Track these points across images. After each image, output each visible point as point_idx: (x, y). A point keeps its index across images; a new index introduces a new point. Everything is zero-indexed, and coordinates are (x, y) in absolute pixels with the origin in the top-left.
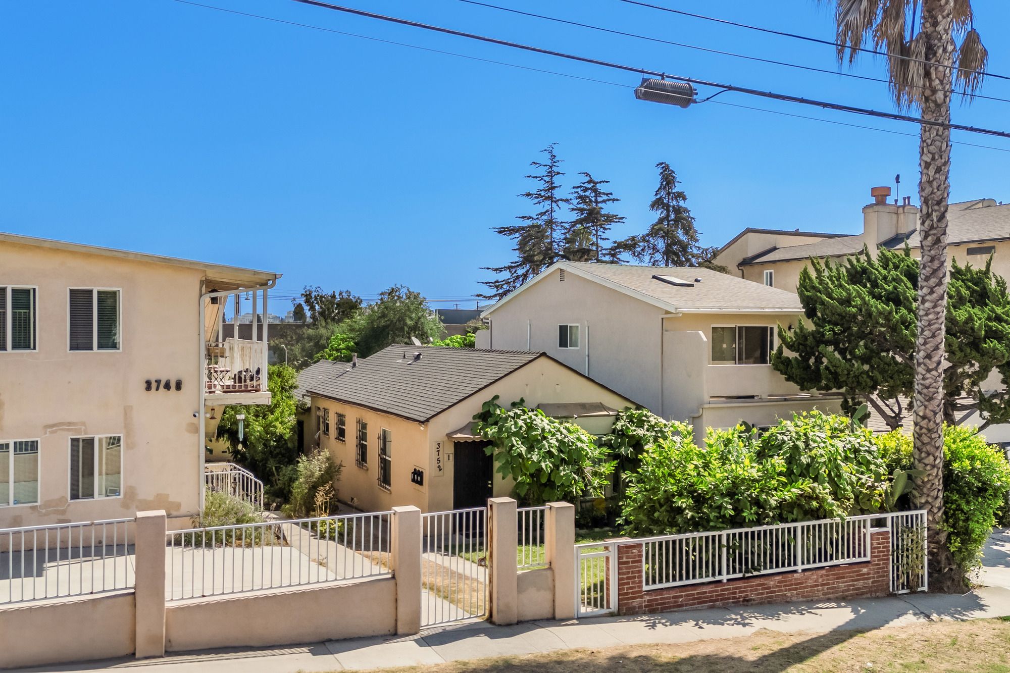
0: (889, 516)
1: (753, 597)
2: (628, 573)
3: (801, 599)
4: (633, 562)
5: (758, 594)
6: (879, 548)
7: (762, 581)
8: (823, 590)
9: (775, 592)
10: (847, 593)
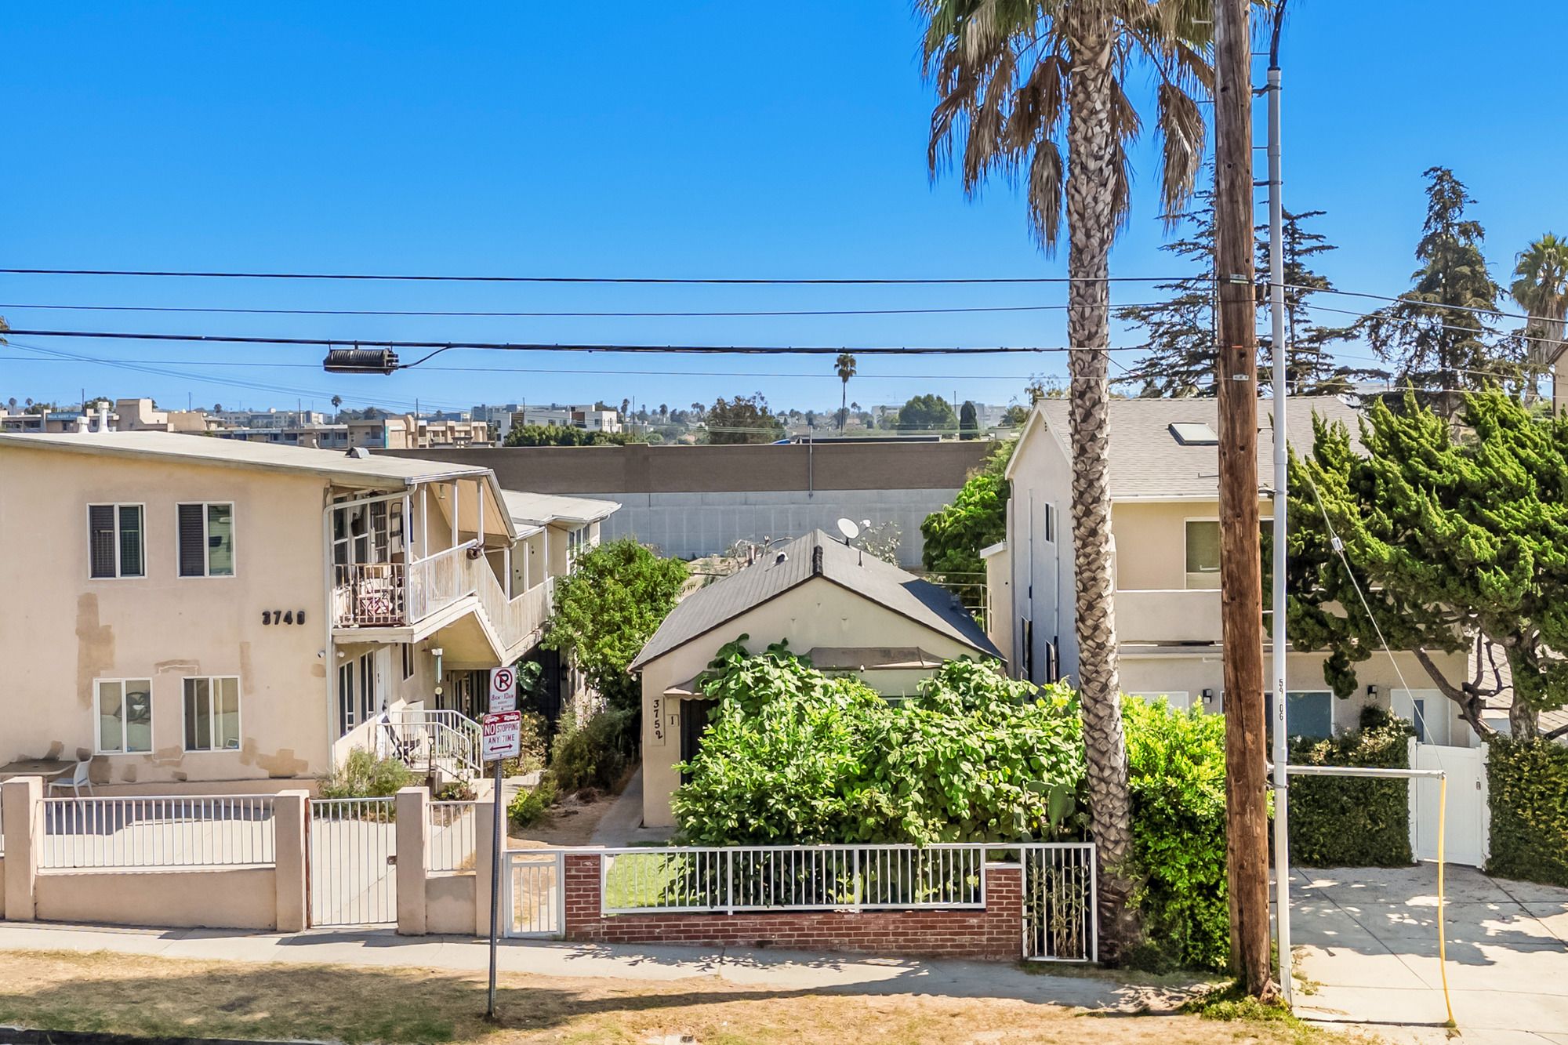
0: (1023, 847)
1: (775, 938)
2: (579, 890)
3: (857, 950)
4: (585, 877)
5: (783, 936)
6: (1002, 891)
7: (788, 918)
8: (896, 941)
9: (811, 935)
10: (940, 950)
